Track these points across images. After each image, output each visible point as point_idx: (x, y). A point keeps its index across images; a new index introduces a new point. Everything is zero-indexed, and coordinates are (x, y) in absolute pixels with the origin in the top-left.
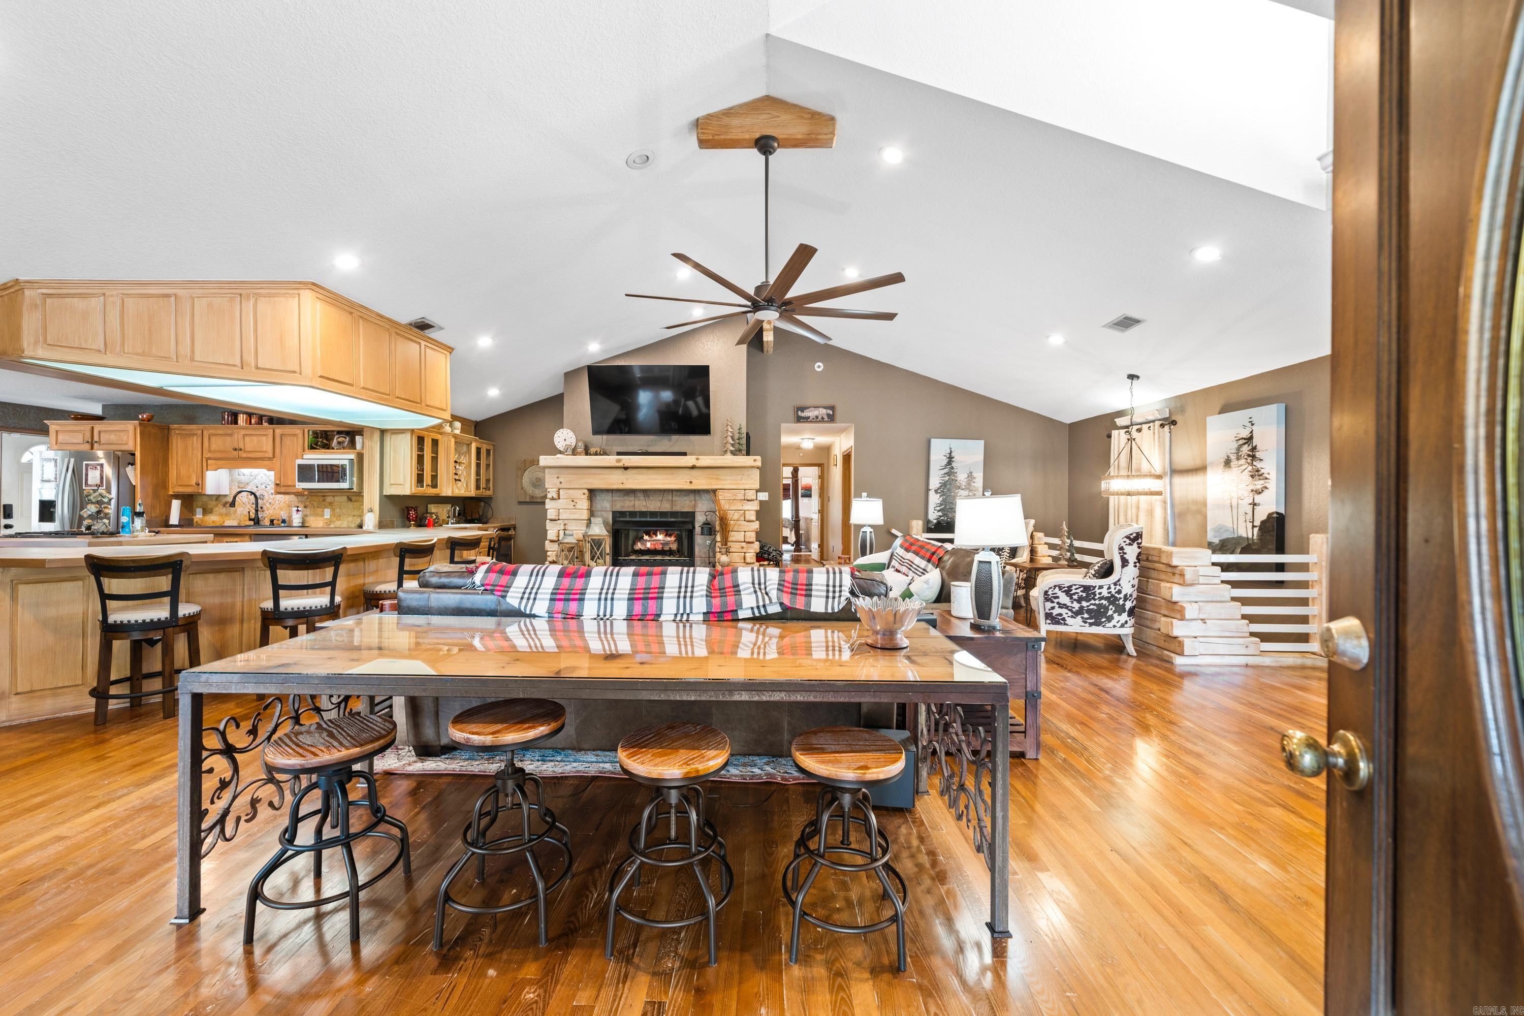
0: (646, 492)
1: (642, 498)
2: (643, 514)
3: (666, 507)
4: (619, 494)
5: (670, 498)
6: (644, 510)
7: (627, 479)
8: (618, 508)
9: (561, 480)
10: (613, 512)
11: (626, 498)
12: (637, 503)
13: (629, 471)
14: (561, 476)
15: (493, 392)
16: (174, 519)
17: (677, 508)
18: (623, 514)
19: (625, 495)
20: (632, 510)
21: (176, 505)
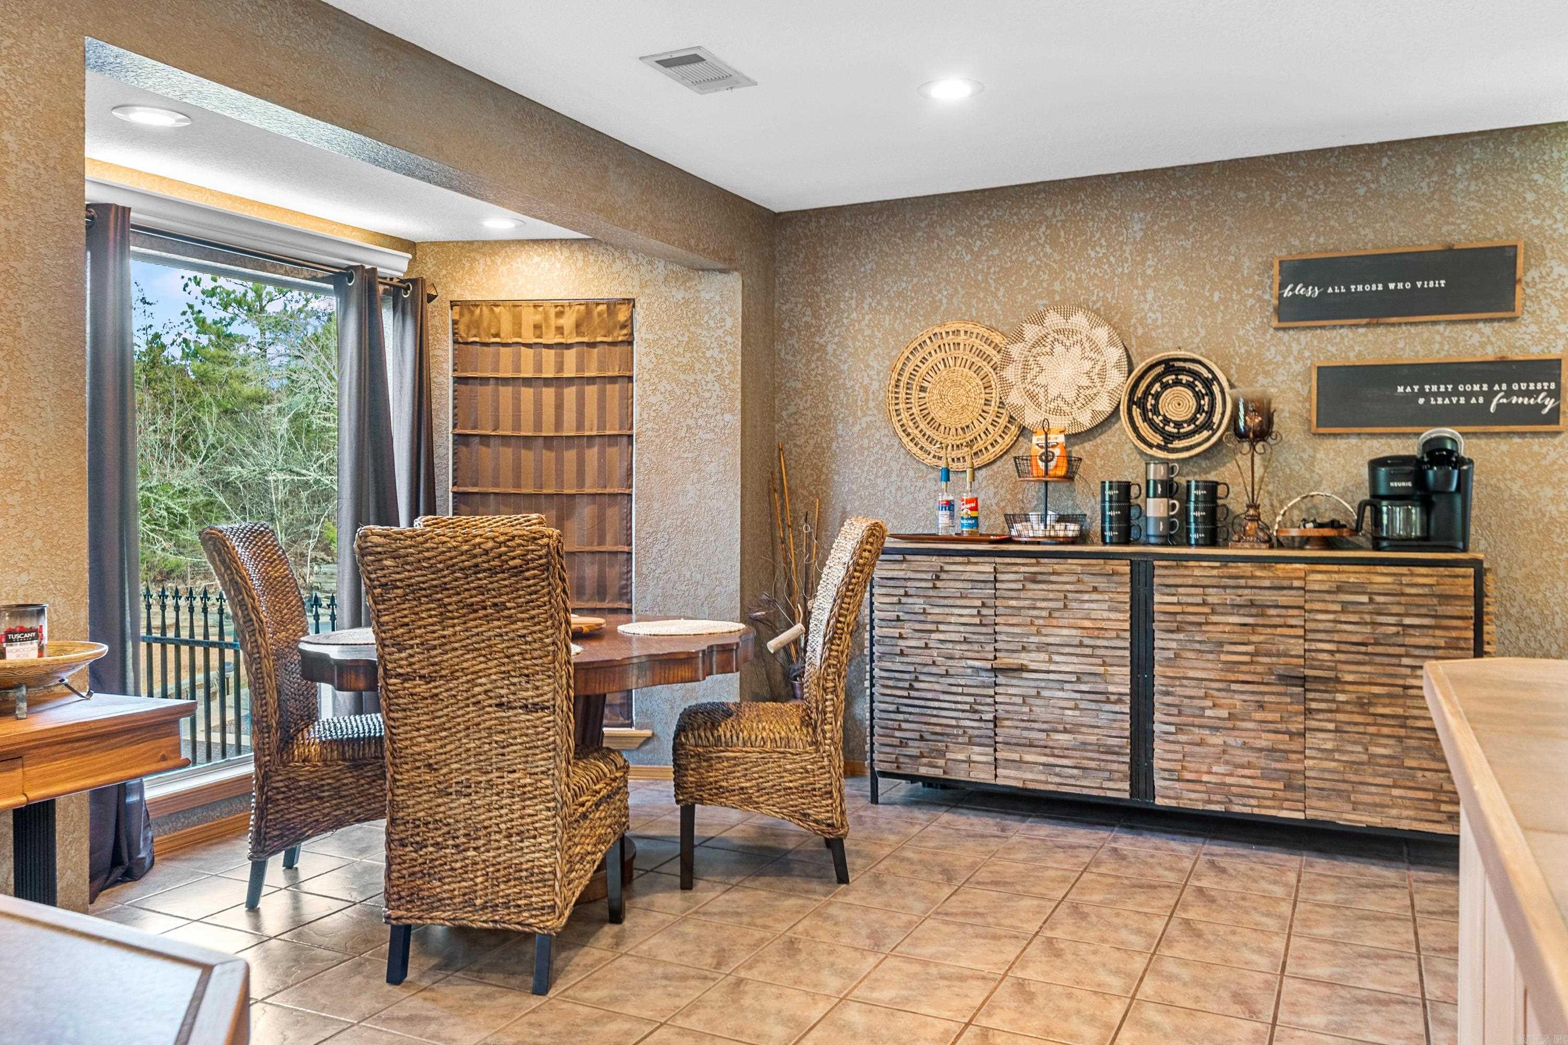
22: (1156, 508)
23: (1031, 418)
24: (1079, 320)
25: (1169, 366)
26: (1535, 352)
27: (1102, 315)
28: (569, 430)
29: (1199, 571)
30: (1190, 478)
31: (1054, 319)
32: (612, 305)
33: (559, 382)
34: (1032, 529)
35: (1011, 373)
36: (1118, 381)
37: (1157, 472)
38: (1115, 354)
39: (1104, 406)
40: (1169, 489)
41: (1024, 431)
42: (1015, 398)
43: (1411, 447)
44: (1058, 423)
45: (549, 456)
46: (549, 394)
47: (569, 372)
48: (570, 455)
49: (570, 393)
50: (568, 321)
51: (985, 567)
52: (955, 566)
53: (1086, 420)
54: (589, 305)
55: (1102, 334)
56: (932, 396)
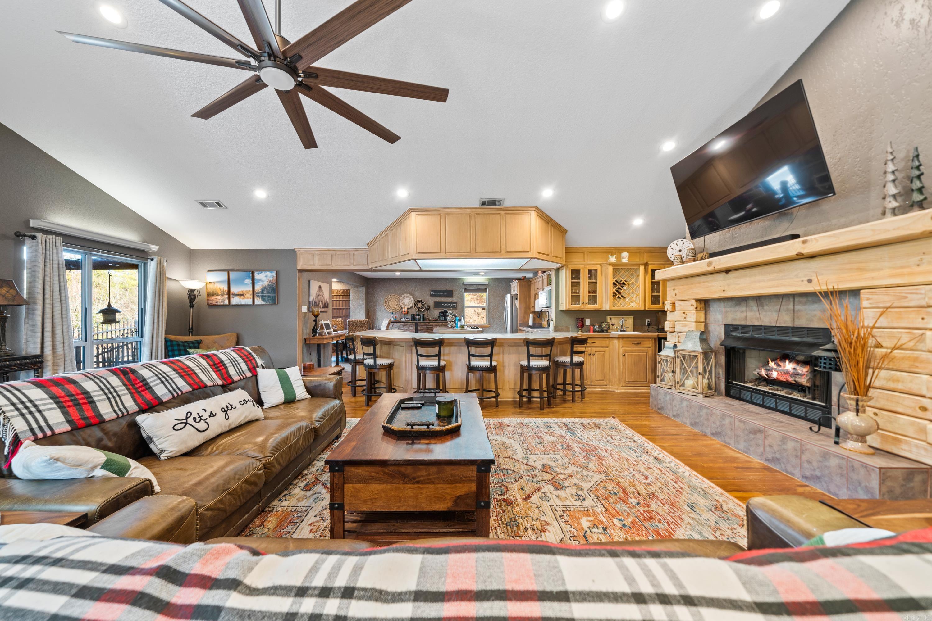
0: (759, 299)
1: (755, 308)
2: (756, 328)
3: (785, 321)
4: (730, 303)
5: (791, 307)
6: (757, 323)
7: (728, 285)
8: (729, 322)
9: (676, 292)
10: (727, 326)
11: (737, 308)
12: (749, 314)
13: (731, 274)
14: (676, 288)
15: (638, 222)
16: (531, 323)
17: (802, 323)
18: (735, 327)
19: (737, 305)
20: (743, 323)
21: (531, 316)
22: (417, 317)
23: (403, 306)
24: (408, 295)
25: (419, 301)
26: (455, 301)
27: (411, 294)
28: (341, 307)
29: (423, 324)
30: (421, 314)
31: (405, 295)
32: (347, 290)
33: (339, 301)
34: (403, 320)
35: (400, 301)
36: (413, 302)
37: (417, 313)
38: (413, 299)
39: (411, 305)
40: (419, 315)
41: (402, 308)
42: (401, 304)
43: (443, 311)
44: (406, 307)
45: (338, 311)
46: (338, 302)
47: (341, 299)
48: (341, 311)
49: (341, 302)
50: (341, 292)
51: (399, 324)
52: (395, 324)
53: (409, 307)
54: (344, 290)
55: (411, 297)
56: (390, 303)
